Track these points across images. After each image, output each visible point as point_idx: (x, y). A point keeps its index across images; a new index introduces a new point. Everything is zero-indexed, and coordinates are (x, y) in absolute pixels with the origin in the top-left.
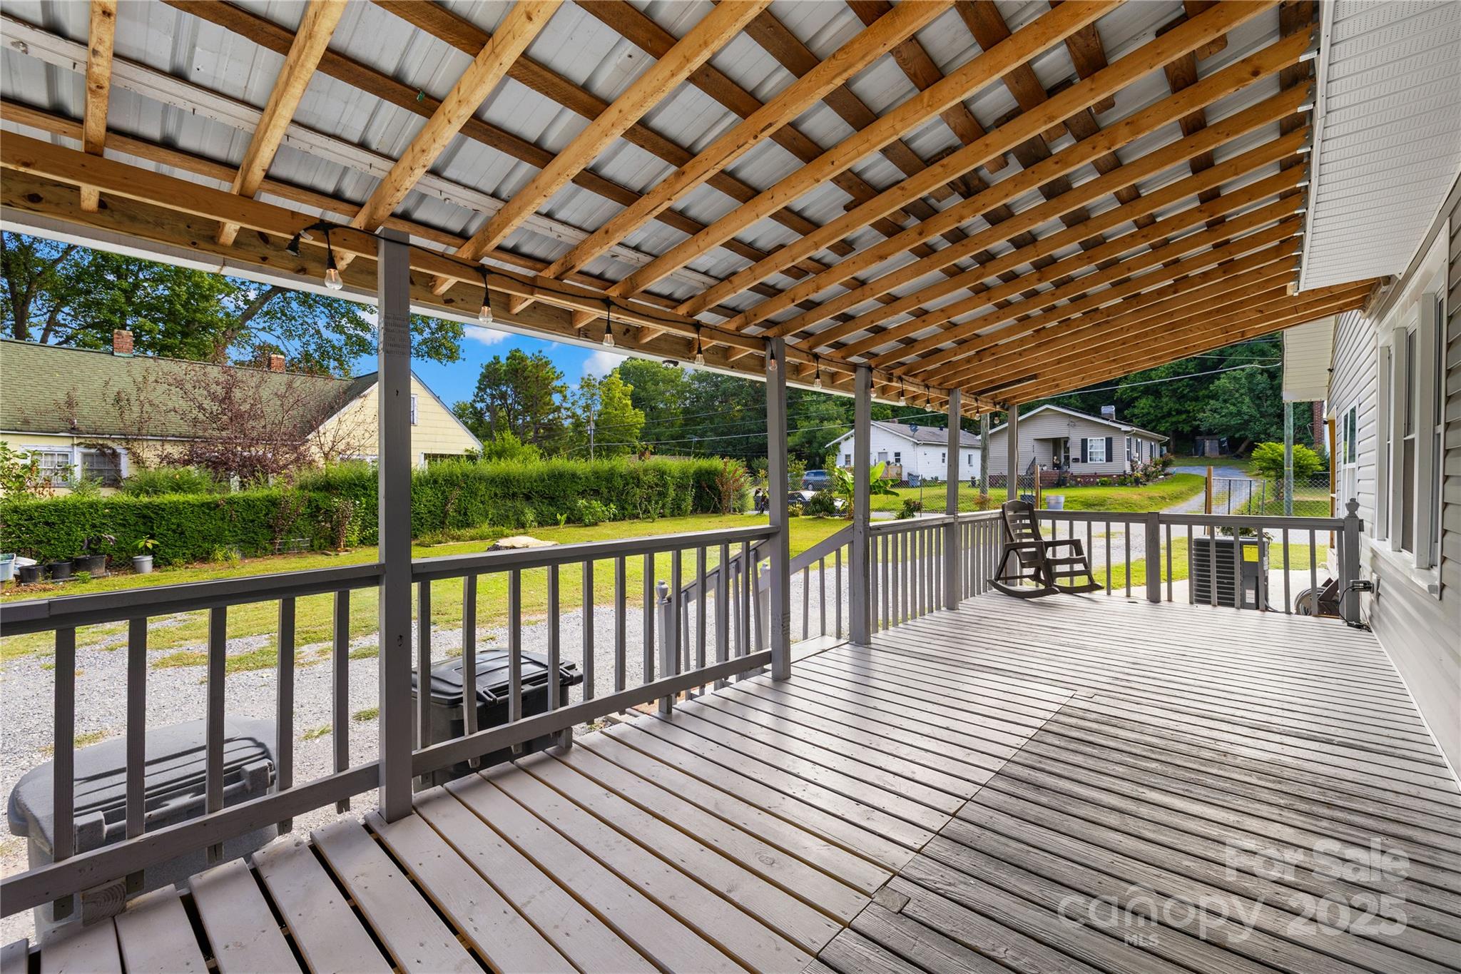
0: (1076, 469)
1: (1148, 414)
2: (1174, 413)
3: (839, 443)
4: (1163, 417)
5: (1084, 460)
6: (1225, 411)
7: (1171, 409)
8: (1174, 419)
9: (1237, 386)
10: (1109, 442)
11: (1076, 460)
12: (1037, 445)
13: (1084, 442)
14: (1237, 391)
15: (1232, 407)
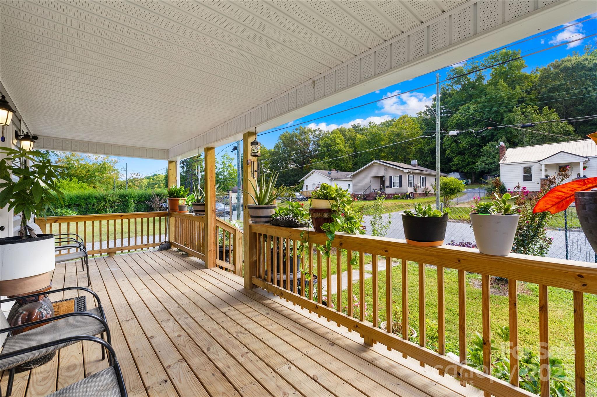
0: (388, 191)
1: (459, 164)
2: (470, 163)
3: (304, 180)
4: (467, 165)
5: (391, 187)
6: (487, 162)
7: (469, 161)
8: (471, 166)
9: (494, 149)
10: (401, 177)
11: (387, 187)
12: (372, 180)
13: (391, 178)
14: (494, 152)
15: (490, 160)
